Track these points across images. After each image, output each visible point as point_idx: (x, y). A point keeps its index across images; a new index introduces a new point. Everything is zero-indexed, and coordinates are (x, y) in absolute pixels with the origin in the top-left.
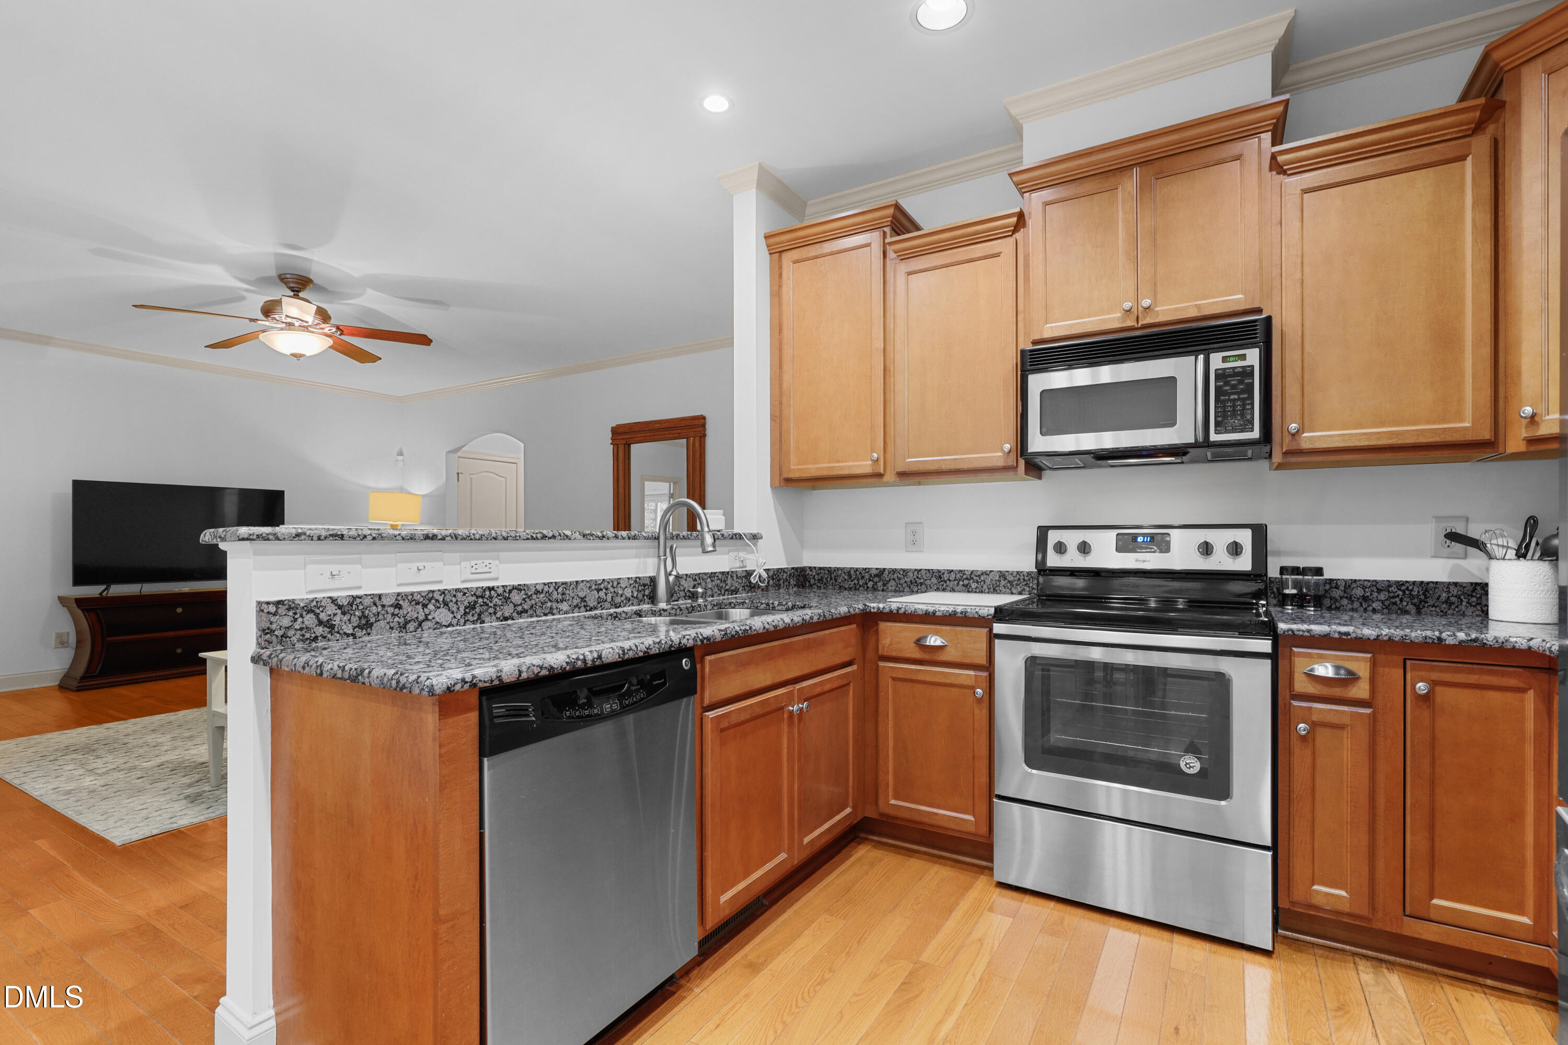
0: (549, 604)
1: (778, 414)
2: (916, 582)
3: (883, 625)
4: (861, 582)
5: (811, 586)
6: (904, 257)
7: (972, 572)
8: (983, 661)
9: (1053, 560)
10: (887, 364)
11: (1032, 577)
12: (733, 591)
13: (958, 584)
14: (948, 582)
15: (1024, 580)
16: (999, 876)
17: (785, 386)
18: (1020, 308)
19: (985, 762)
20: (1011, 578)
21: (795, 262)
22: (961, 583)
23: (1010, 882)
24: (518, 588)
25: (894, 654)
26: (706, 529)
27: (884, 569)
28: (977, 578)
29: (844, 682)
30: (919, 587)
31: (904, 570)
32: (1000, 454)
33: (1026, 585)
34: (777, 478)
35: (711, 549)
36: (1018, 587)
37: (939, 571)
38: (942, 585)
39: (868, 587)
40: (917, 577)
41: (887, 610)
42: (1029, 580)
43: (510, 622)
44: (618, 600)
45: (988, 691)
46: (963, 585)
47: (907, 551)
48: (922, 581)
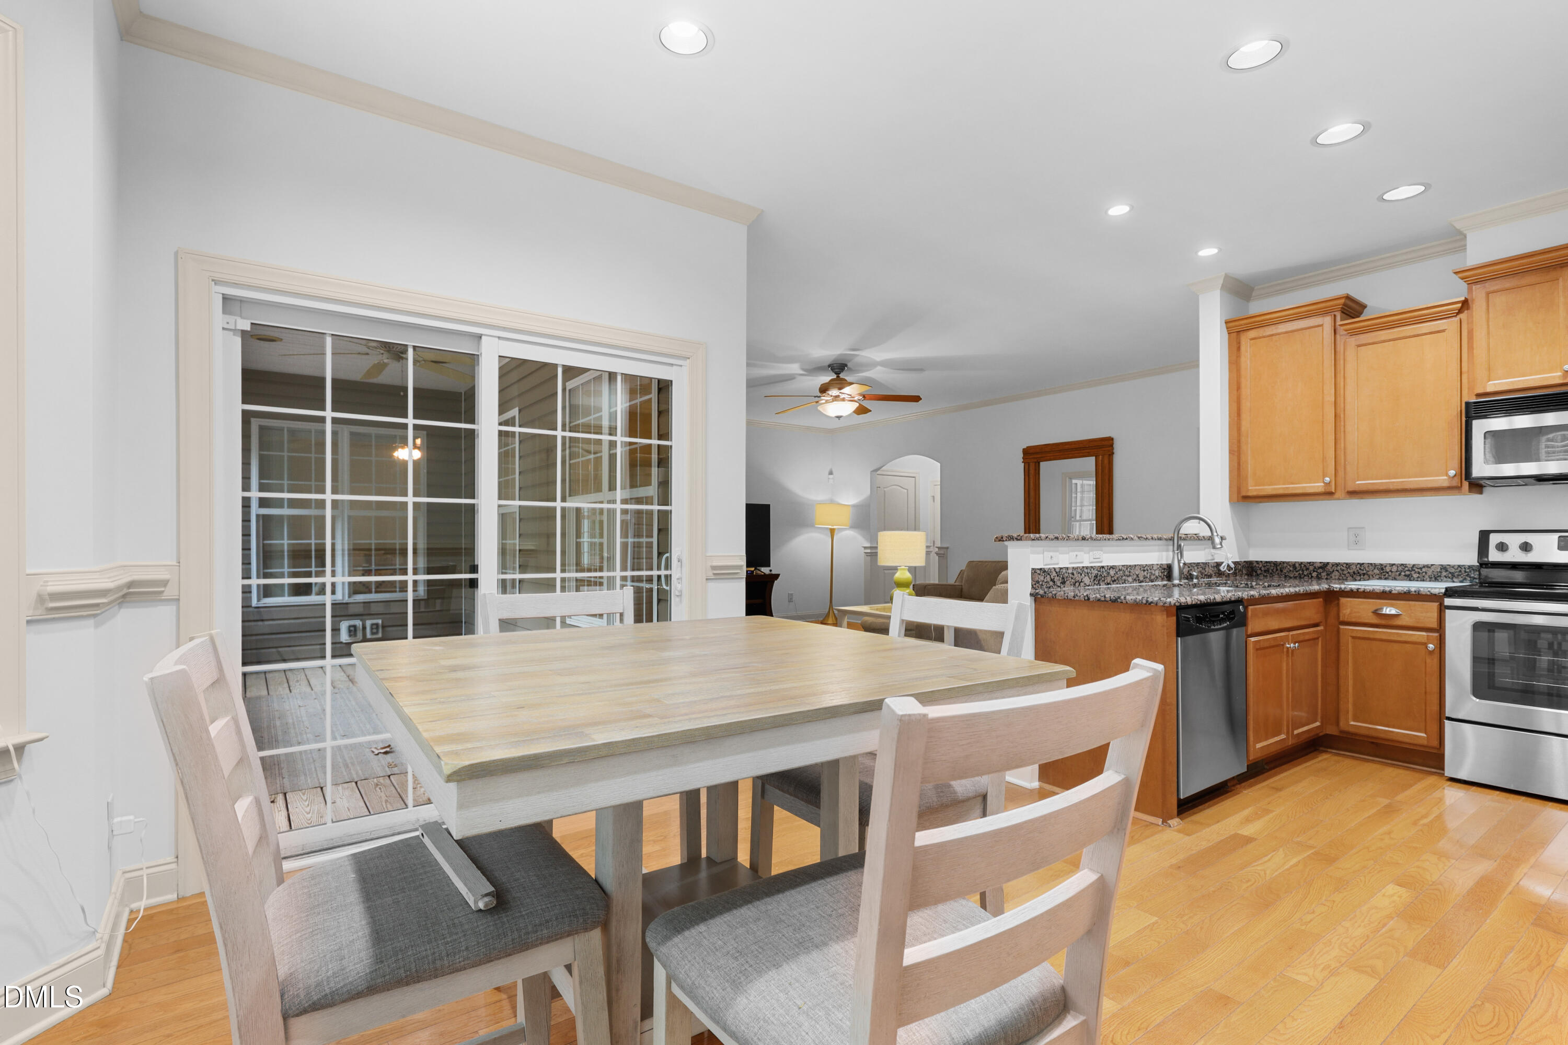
0: (1124, 578)
1: (1236, 449)
2: (1359, 573)
3: (1343, 600)
4: (1306, 573)
5: (1258, 575)
6: (1353, 333)
7: (1414, 565)
8: (1434, 625)
9: (1494, 556)
10: (1338, 412)
11: (1473, 570)
12: (1209, 576)
13: (1400, 575)
14: (1390, 573)
15: (1465, 572)
16: (1448, 772)
17: (1243, 429)
18: (1465, 369)
19: (1436, 696)
20: (1453, 570)
21: (1252, 339)
22: (1403, 573)
23: (1459, 777)
24: (1112, 567)
25: (1354, 620)
26: (1215, 534)
27: (1328, 563)
28: (1419, 570)
29: (1316, 636)
30: (1362, 576)
31: (1347, 564)
32: (1446, 477)
33: (1467, 575)
34: (1235, 496)
35: (1219, 546)
36: (1460, 577)
37: (1381, 565)
38: (1385, 575)
39: (1312, 577)
40: (1360, 569)
41: (1348, 589)
42: (1470, 571)
43: (1110, 586)
44: (1153, 577)
45: (1439, 646)
46: (1405, 575)
47: (1349, 549)
48: (1365, 572)
